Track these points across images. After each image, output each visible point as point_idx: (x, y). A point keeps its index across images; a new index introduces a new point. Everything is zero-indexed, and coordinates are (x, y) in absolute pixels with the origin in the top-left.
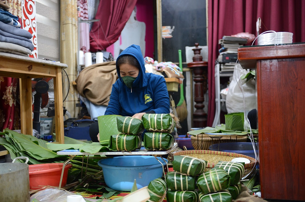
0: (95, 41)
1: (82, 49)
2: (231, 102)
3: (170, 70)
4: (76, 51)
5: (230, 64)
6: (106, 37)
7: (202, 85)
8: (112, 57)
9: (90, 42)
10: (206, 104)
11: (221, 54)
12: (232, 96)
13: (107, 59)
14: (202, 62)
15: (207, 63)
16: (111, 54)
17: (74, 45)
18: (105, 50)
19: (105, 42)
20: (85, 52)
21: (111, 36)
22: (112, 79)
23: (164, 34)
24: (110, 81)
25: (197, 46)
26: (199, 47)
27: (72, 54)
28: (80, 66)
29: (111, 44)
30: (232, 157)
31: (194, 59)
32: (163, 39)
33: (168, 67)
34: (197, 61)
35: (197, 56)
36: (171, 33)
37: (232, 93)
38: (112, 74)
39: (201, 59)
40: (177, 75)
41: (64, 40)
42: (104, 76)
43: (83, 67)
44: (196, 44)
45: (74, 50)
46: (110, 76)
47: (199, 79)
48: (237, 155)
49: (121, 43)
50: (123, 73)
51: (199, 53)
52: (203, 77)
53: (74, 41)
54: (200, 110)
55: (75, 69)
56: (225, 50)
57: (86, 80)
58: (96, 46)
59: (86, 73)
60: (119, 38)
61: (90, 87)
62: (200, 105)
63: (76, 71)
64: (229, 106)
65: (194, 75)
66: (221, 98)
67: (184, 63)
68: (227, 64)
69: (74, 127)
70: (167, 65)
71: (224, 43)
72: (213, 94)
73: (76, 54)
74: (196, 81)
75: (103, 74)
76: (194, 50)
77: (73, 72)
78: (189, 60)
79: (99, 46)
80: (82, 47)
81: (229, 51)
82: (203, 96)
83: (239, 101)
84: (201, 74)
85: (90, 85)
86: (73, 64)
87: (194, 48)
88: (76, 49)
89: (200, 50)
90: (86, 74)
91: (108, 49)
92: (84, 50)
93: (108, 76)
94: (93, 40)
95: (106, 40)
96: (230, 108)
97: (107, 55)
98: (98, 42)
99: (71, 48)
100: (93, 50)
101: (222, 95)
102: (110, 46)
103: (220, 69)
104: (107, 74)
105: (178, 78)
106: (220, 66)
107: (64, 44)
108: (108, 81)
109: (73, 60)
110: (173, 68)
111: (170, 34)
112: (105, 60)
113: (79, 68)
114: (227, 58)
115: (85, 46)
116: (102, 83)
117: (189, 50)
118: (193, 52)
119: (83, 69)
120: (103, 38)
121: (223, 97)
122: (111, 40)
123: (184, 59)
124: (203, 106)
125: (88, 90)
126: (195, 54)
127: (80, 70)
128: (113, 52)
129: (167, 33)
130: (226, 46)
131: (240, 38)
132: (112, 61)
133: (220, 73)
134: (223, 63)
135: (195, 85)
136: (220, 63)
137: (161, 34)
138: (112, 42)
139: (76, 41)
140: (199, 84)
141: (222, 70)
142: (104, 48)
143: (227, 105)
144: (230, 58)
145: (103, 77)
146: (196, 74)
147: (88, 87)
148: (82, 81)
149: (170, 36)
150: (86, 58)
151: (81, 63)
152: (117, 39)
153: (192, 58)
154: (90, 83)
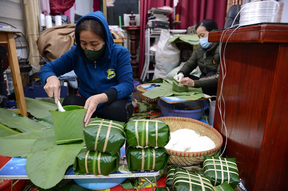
0: (54, 6)
1: (43, 13)
2: (160, 58)
3: (116, 32)
4: (38, 14)
5: (157, 29)
6: (63, 3)
7: (136, 43)
8: (69, 20)
9: (51, 7)
10: (138, 56)
11: (150, 21)
12: (161, 53)
13: (65, 21)
14: (136, 26)
15: (139, 27)
16: (68, 17)
17: (36, 8)
18: (64, 14)
19: (62, 7)
20: (45, 15)
21: (68, 2)
22: (70, 41)
23: (108, 4)
24: (69, 43)
25: (132, 14)
26: (134, 15)
27: (34, 16)
28: (42, 27)
29: (68, 9)
30: (188, 122)
31: (130, 24)
32: (107, 7)
33: (115, 30)
34: (132, 25)
35: (133, 21)
36: (113, 2)
37: (161, 51)
38: (70, 37)
39: (135, 24)
40: (122, 37)
41: (26, 4)
42: (62, 38)
43: (44, 28)
44: (132, 12)
45: (36, 13)
46: (68, 38)
47: (133, 38)
48: (193, 121)
49: (75, 9)
50: (83, 43)
51: (134, 19)
52: (136, 37)
53: (35, 5)
54: (134, 60)
55: (38, 29)
56: (155, 18)
57: (46, 42)
58: (55, 10)
59: (45, 35)
60: (74, 5)
61: (50, 49)
62: (134, 56)
63: (39, 31)
64: (158, 60)
65: (130, 36)
66: (150, 53)
67: (123, 26)
68: (155, 29)
69: (38, 86)
70: (115, 29)
71: (154, 13)
72: (143, 50)
73: (38, 16)
74: (132, 40)
75: (62, 36)
76: (130, 17)
77: (37, 32)
78: (126, 24)
79: (58, 10)
80: (43, 11)
81: (157, 20)
82: (136, 51)
83: (166, 57)
84: (135, 35)
85: (49, 48)
86: (36, 25)
87: (130, 15)
88: (37, 12)
89: (134, 17)
90: (46, 37)
91: (65, 13)
92: (45, 13)
93: (66, 38)
94: (52, 5)
95: (63, 6)
96: (159, 62)
97: (65, 18)
98: (57, 7)
99: (33, 11)
100: (53, 13)
101: (151, 51)
102: (67, 11)
103: (150, 33)
104: (65, 37)
105: (123, 39)
106: (150, 30)
107: (27, 7)
108: (66, 42)
109: (36, 22)
110: (119, 31)
111: (113, 4)
112: (63, 22)
113: (41, 28)
114: (156, 25)
115: (46, 10)
116: (61, 45)
117: (126, 17)
118: (129, 18)
119: (45, 29)
120: (61, 4)
121: (152, 52)
122: (68, 6)
123: (123, 23)
124: (136, 58)
125: (48, 52)
126: (131, 20)
127: (42, 31)
128: (70, 15)
129: (110, 3)
130: (155, 15)
131: (165, 10)
132: (69, 24)
133: (150, 35)
134: (153, 28)
135: (131, 43)
136: (150, 28)
137: (106, 3)
138: (68, 7)
139: (37, 5)
140: (133, 42)
141: (152, 33)
142: (62, 12)
143: (156, 59)
144: (157, 25)
145: (61, 40)
146: (131, 35)
147: (48, 49)
148: (42, 43)
149: (113, 5)
150: (47, 20)
151: (43, 24)
152: (73, 5)
153: (129, 23)
154: (49, 45)
